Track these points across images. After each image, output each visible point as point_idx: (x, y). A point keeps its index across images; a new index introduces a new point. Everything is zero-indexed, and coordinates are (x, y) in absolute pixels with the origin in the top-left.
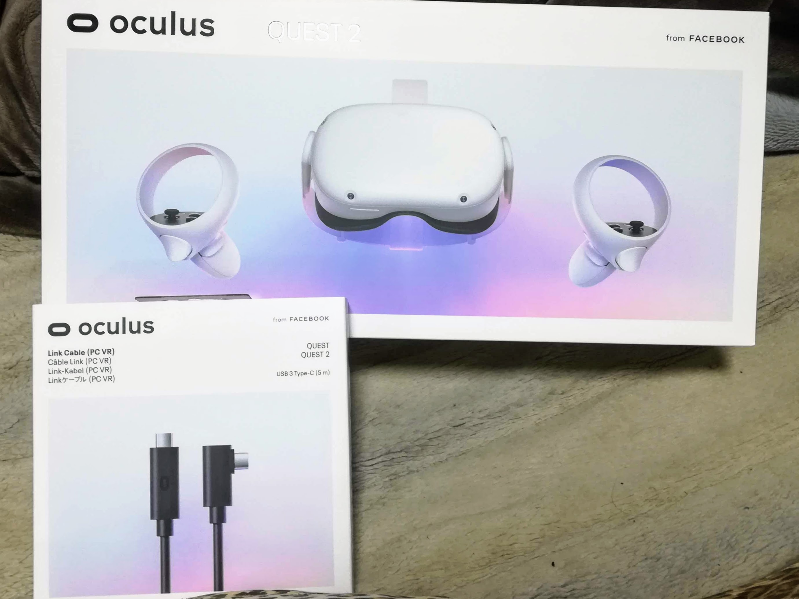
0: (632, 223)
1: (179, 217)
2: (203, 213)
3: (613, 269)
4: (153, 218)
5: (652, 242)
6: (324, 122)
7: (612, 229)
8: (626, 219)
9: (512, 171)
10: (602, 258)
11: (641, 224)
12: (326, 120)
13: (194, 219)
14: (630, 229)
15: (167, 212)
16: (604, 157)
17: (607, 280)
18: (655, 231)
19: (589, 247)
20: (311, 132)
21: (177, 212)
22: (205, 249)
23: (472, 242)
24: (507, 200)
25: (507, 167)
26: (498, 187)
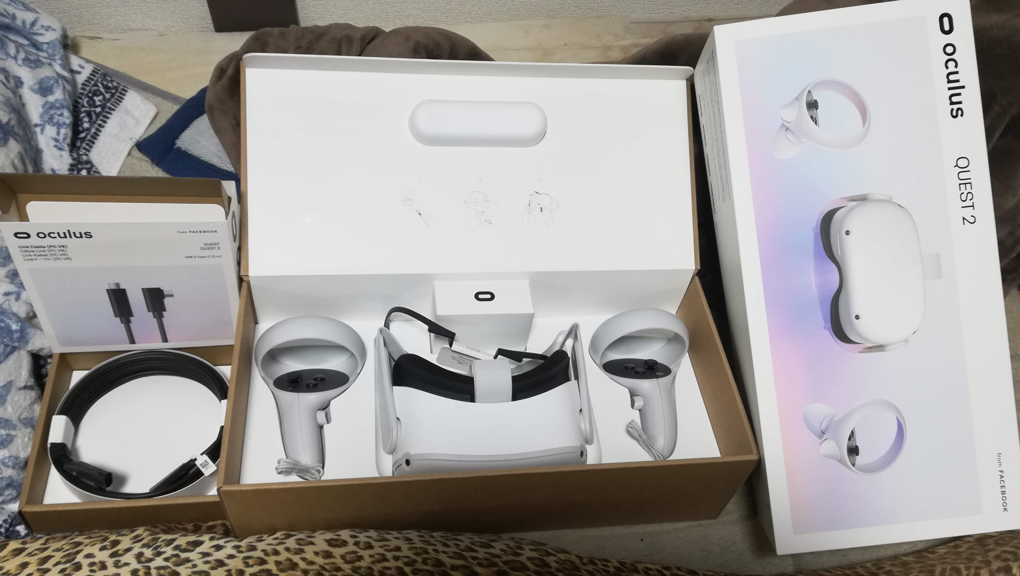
0: (857, 447)
1: (813, 110)
2: (818, 126)
3: (820, 437)
4: (809, 92)
5: (846, 465)
6: (900, 206)
7: (850, 432)
8: (859, 442)
9: (883, 351)
10: (827, 429)
11: (857, 454)
12: (902, 207)
13: (813, 121)
14: (852, 446)
15: (816, 101)
16: (903, 419)
17: (812, 434)
18: (854, 465)
19: (834, 416)
20: (892, 198)
21: (817, 109)
22: (792, 132)
23: (825, 328)
24: (861, 350)
25: (887, 346)
26: (870, 342)
